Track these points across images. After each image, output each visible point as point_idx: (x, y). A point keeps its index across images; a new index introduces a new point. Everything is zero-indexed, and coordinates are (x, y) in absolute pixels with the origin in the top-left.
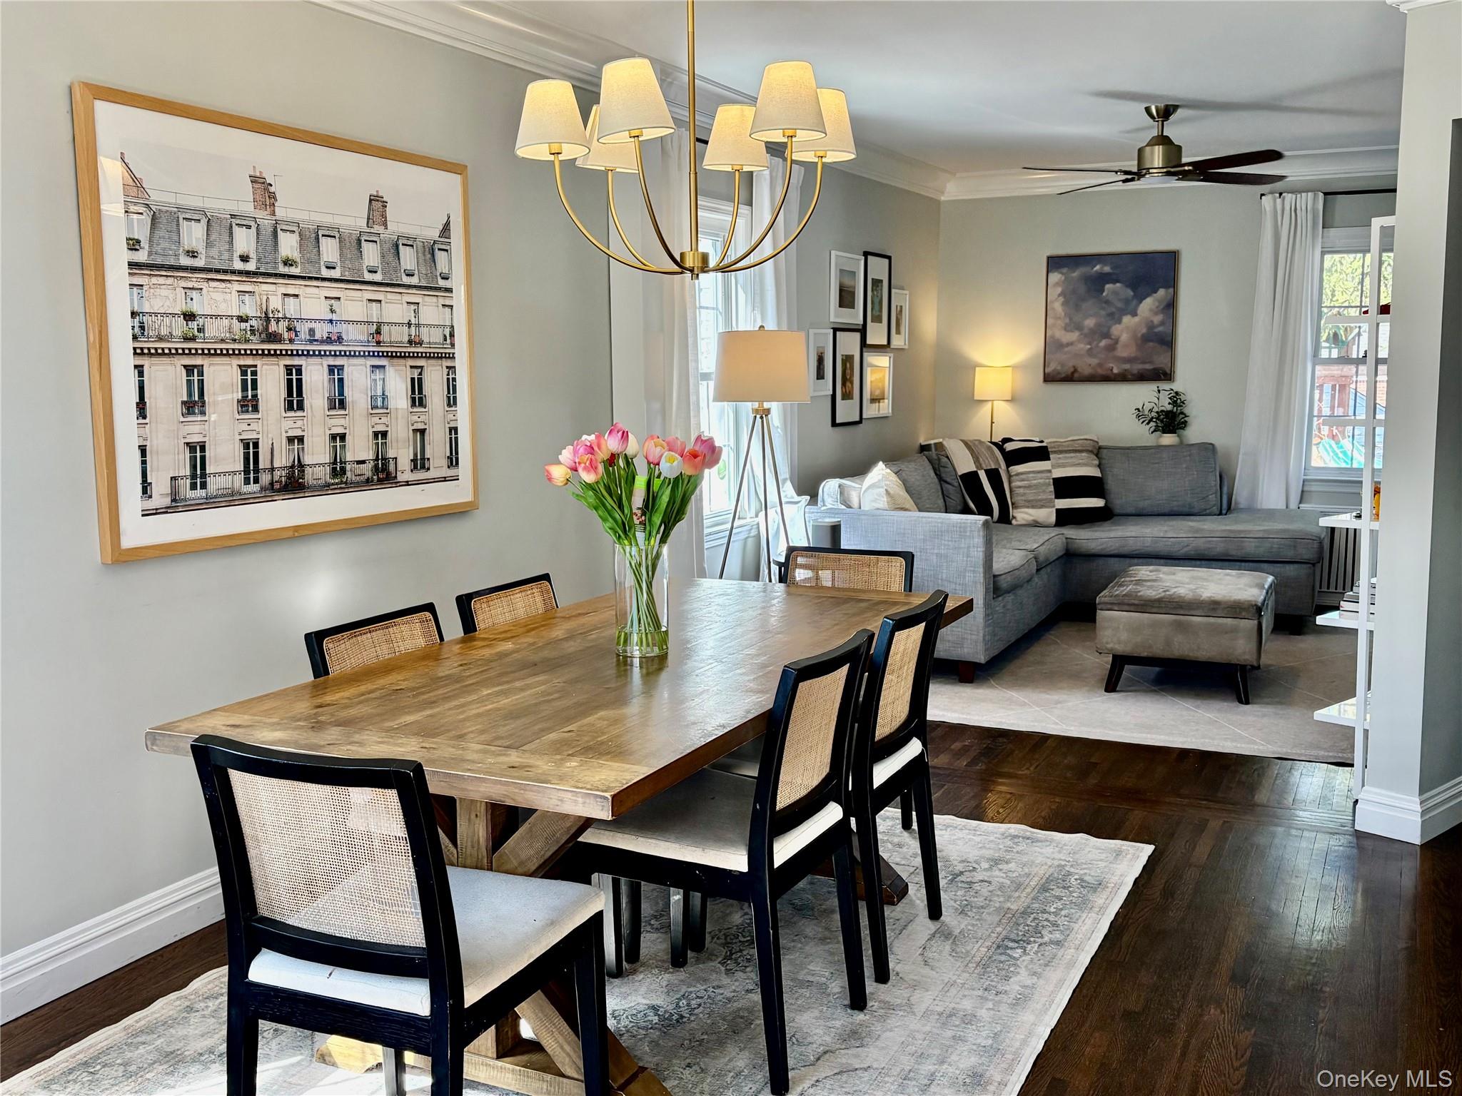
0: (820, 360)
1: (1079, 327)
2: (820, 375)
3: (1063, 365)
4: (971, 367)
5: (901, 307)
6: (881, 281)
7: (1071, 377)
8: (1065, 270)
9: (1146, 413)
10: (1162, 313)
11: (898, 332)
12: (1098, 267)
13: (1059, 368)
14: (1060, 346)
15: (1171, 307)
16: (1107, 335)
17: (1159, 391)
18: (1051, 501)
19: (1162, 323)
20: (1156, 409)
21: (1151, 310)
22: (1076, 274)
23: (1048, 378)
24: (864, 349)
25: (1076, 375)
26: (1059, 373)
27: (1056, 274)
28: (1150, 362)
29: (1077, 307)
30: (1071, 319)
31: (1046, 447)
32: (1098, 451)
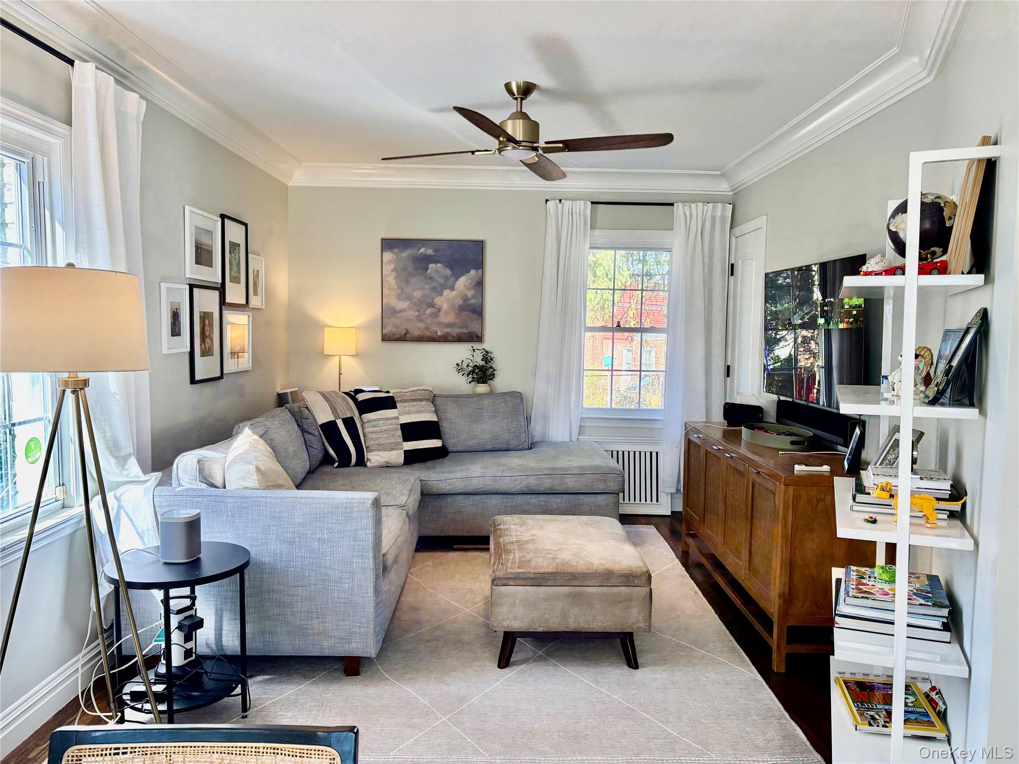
0: (175, 316)
1: (409, 298)
2: (175, 331)
3: (397, 328)
4: (320, 327)
5: (258, 271)
6: (239, 245)
7: (403, 338)
8: (396, 250)
9: (465, 366)
10: (474, 289)
11: (256, 294)
12: (422, 250)
13: (394, 330)
14: (394, 312)
15: (480, 284)
16: (432, 305)
17: (474, 350)
18: (398, 444)
19: (474, 297)
20: (471, 364)
21: (465, 286)
22: (404, 254)
23: (385, 338)
24: (223, 307)
25: (408, 336)
26: (395, 334)
27: (389, 253)
28: (467, 327)
29: (407, 282)
30: (402, 291)
31: (393, 397)
32: (433, 399)
